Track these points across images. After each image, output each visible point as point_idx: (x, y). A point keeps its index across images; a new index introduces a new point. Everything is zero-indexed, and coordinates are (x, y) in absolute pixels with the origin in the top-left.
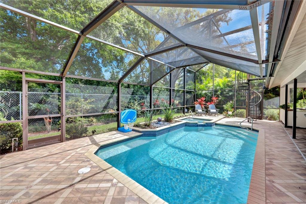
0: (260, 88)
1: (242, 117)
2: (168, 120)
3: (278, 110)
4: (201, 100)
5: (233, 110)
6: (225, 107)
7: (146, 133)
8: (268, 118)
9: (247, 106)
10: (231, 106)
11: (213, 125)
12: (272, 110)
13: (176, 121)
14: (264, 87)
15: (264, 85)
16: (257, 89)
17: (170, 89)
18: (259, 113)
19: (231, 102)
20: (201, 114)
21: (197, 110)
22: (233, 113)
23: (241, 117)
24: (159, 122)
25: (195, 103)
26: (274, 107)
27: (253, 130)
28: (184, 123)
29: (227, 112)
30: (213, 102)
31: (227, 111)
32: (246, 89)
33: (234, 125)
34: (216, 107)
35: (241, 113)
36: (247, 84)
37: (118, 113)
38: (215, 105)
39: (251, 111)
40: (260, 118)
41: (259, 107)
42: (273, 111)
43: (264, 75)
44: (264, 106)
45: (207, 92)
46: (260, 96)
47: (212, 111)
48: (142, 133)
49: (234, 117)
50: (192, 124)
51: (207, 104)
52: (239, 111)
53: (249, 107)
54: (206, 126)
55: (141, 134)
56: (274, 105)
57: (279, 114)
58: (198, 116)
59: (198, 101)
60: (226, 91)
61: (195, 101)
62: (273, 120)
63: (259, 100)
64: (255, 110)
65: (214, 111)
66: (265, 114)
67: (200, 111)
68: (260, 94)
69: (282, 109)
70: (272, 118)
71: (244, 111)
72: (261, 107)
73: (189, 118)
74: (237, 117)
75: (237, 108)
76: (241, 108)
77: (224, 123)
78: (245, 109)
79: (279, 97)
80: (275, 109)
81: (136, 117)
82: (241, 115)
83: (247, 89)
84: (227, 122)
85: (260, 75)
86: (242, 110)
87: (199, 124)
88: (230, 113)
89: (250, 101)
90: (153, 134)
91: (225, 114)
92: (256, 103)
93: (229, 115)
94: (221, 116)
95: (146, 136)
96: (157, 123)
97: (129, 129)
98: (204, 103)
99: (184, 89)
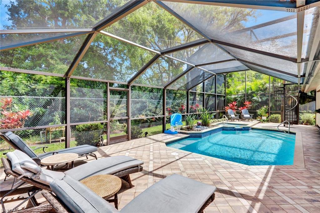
0: (296, 92)
1: (277, 123)
3: (314, 115)
4: (233, 104)
5: (267, 115)
6: (259, 112)
8: (304, 122)
9: (282, 111)
10: (265, 111)
11: (250, 129)
12: (308, 115)
13: (213, 126)
14: (300, 91)
15: (300, 88)
16: (293, 93)
17: (204, 94)
18: (295, 117)
19: (265, 107)
20: (233, 119)
21: (230, 115)
22: (267, 118)
23: (275, 122)
24: (199, 126)
25: (226, 107)
26: (310, 111)
27: (291, 133)
28: (222, 127)
30: (245, 107)
31: (261, 116)
32: (281, 94)
33: (271, 129)
34: (249, 112)
35: (275, 118)
36: (283, 89)
37: (163, 117)
38: (248, 110)
39: (287, 115)
40: (296, 123)
41: (295, 111)
42: (310, 116)
43: (301, 82)
44: (299, 111)
45: (236, 96)
46: (295, 100)
47: (245, 116)
49: (269, 122)
50: (230, 128)
51: (240, 109)
52: (274, 116)
53: (285, 112)
54: (243, 130)
55: (188, 135)
56: (310, 110)
57: (315, 119)
58: (232, 121)
59: (229, 106)
61: (225, 106)
62: (309, 125)
63: (294, 104)
64: (291, 115)
65: (248, 116)
66: (301, 119)
67: (233, 116)
68: (295, 98)
69: (318, 113)
70: (308, 122)
71: (279, 116)
72: (297, 111)
73: (222, 123)
74: (271, 122)
75: (271, 114)
76: (275, 113)
77: (261, 127)
78: (279, 113)
79: (315, 101)
80: (311, 113)
81: (181, 120)
82: (276, 121)
83: (283, 93)
84: (263, 127)
85: (298, 83)
86: (276, 115)
87: (236, 128)
88: (264, 118)
89: (286, 106)
91: (259, 119)
92: (291, 108)
93: (264, 121)
94: (255, 122)
95: (193, 138)
96: (197, 127)
97: (175, 131)
98: (236, 108)
99: (216, 93)
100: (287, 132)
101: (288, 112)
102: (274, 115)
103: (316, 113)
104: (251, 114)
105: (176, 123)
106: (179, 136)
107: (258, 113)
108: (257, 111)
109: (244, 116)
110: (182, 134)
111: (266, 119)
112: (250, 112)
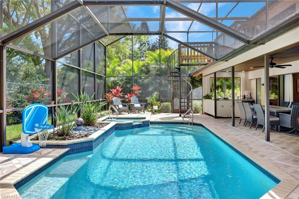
0: (185, 75)
1: (168, 113)
2: (89, 122)
3: (201, 102)
4: (117, 90)
5: (158, 103)
6: (149, 99)
7: (76, 147)
9: (173, 98)
10: (156, 98)
11: (149, 124)
12: (195, 102)
14: (189, 75)
17: (79, 70)
19: (156, 93)
20: (120, 111)
22: (159, 107)
24: (80, 127)
25: (107, 94)
27: (194, 124)
28: (115, 125)
29: (151, 107)
30: (133, 93)
31: (152, 105)
35: (166, 107)
42: (197, 103)
48: (67, 147)
50: (126, 126)
51: (126, 96)
54: (143, 127)
57: (202, 106)
58: (120, 114)
59: (112, 92)
60: (143, 77)
65: (138, 105)
67: (121, 106)
70: (196, 111)
71: (169, 104)
73: (108, 118)
74: (162, 112)
75: (162, 102)
76: (165, 101)
82: (167, 110)
86: (166, 103)
88: (156, 108)
90: (88, 147)
91: (150, 110)
93: (155, 111)
96: (75, 130)
97: (34, 144)
98: (121, 96)
99: (95, 72)
100: (191, 124)
101: (185, 98)
102: (164, 103)
103: (202, 100)
104: (142, 103)
105: (37, 125)
106: (45, 156)
107: (148, 102)
108: (147, 98)
109: (135, 106)
110: (51, 148)
111: (157, 109)
112: (140, 101)
